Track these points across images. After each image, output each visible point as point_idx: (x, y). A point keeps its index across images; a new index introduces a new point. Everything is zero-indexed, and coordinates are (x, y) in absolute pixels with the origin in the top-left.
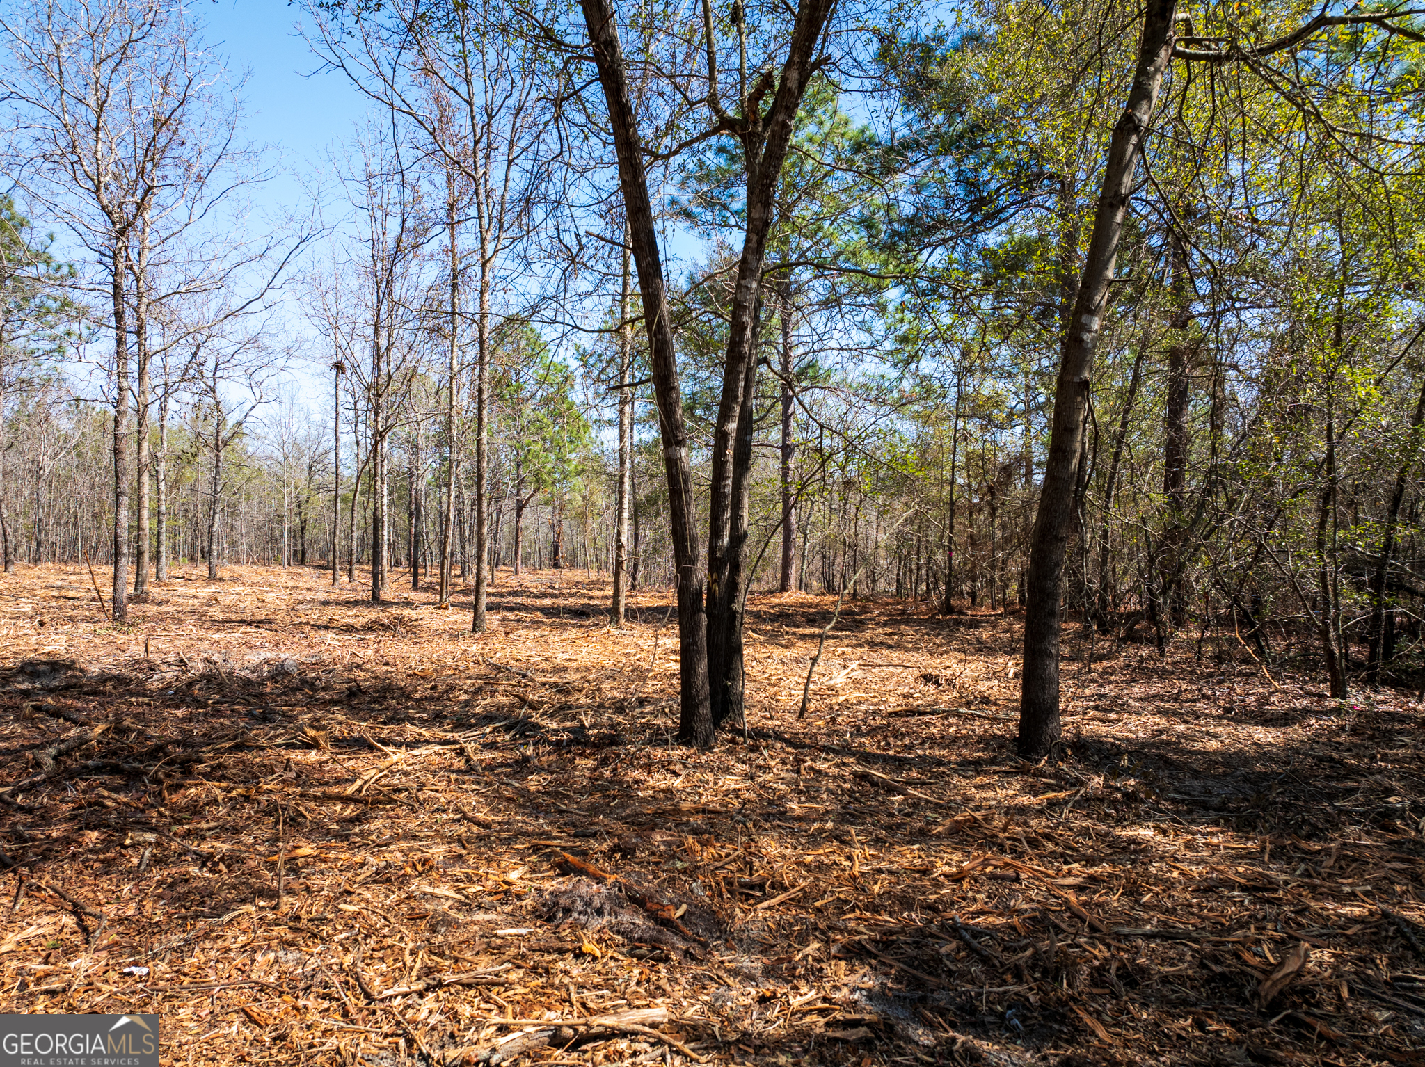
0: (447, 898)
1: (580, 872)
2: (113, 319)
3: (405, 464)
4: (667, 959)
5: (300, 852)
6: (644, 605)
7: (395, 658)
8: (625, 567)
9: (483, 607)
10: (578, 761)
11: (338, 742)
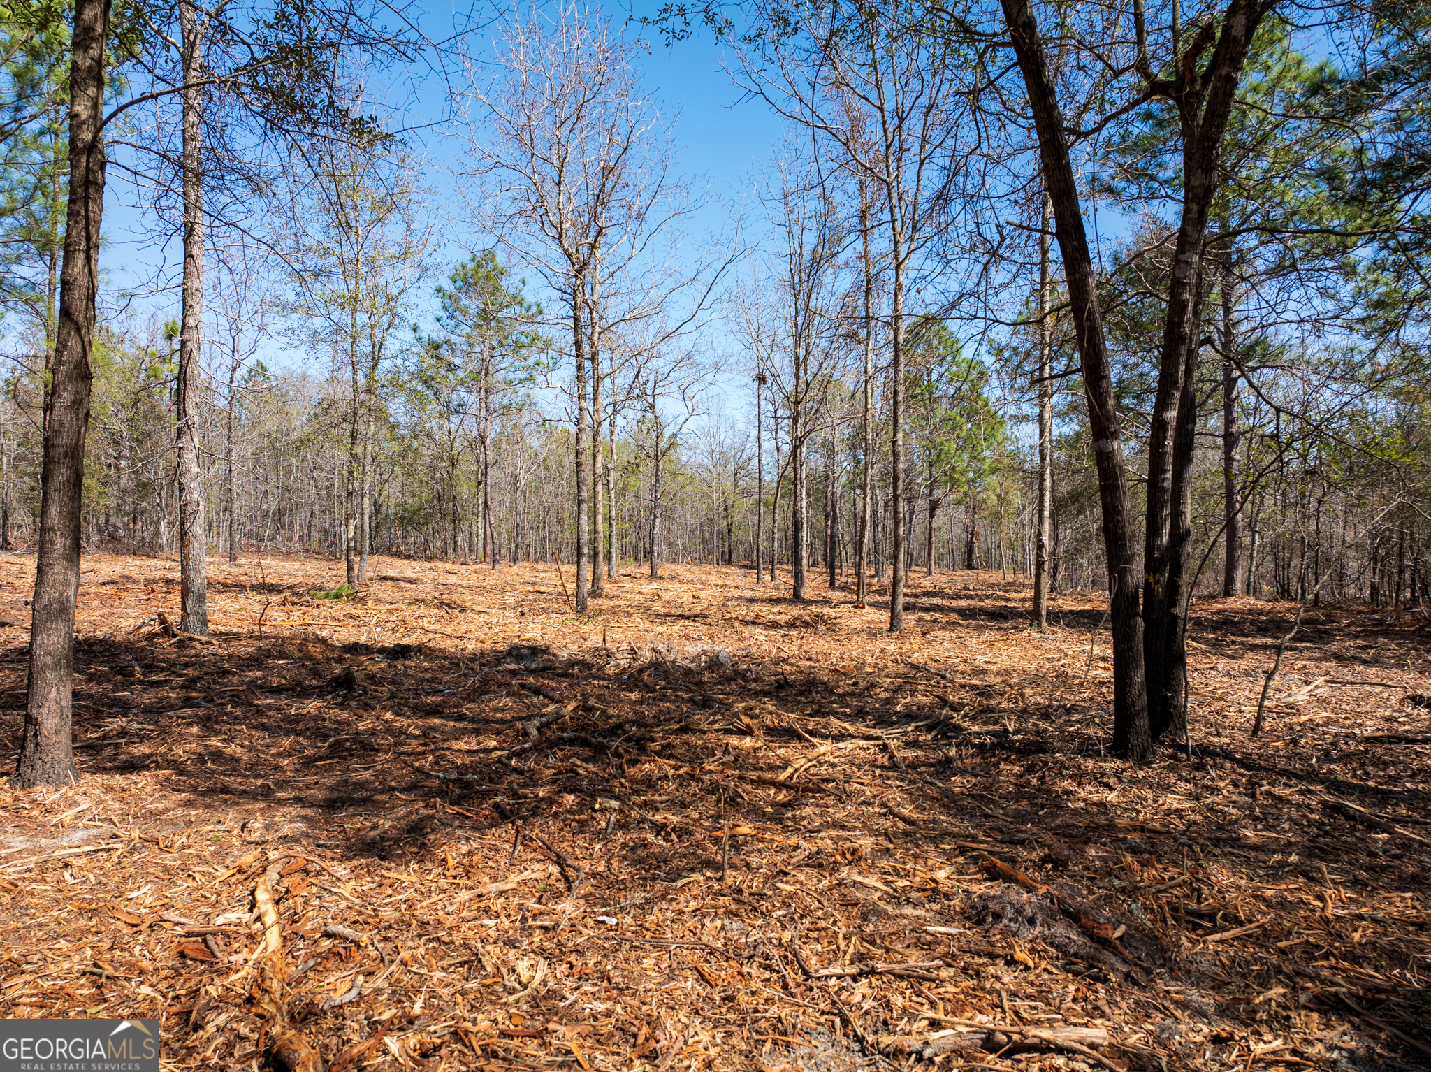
0: (876, 889)
1: (1009, 878)
2: (574, 348)
3: (821, 469)
4: (1105, 980)
5: (739, 829)
6: (1065, 608)
7: (817, 654)
8: (1046, 567)
9: (900, 607)
10: (1003, 766)
11: (770, 731)
